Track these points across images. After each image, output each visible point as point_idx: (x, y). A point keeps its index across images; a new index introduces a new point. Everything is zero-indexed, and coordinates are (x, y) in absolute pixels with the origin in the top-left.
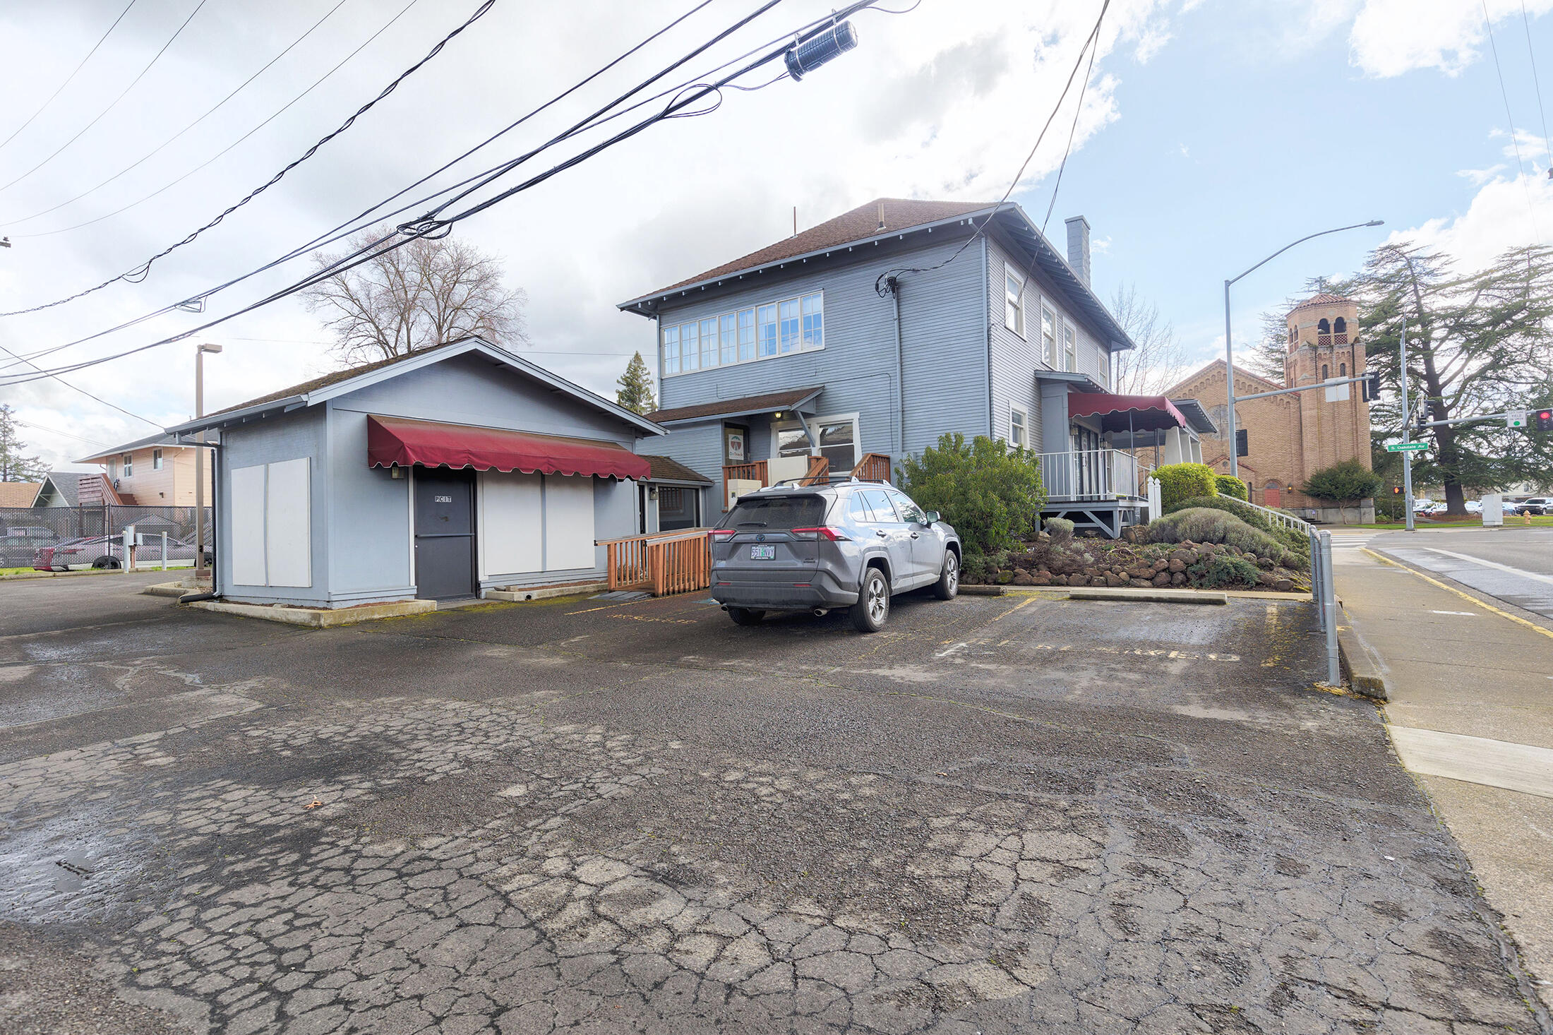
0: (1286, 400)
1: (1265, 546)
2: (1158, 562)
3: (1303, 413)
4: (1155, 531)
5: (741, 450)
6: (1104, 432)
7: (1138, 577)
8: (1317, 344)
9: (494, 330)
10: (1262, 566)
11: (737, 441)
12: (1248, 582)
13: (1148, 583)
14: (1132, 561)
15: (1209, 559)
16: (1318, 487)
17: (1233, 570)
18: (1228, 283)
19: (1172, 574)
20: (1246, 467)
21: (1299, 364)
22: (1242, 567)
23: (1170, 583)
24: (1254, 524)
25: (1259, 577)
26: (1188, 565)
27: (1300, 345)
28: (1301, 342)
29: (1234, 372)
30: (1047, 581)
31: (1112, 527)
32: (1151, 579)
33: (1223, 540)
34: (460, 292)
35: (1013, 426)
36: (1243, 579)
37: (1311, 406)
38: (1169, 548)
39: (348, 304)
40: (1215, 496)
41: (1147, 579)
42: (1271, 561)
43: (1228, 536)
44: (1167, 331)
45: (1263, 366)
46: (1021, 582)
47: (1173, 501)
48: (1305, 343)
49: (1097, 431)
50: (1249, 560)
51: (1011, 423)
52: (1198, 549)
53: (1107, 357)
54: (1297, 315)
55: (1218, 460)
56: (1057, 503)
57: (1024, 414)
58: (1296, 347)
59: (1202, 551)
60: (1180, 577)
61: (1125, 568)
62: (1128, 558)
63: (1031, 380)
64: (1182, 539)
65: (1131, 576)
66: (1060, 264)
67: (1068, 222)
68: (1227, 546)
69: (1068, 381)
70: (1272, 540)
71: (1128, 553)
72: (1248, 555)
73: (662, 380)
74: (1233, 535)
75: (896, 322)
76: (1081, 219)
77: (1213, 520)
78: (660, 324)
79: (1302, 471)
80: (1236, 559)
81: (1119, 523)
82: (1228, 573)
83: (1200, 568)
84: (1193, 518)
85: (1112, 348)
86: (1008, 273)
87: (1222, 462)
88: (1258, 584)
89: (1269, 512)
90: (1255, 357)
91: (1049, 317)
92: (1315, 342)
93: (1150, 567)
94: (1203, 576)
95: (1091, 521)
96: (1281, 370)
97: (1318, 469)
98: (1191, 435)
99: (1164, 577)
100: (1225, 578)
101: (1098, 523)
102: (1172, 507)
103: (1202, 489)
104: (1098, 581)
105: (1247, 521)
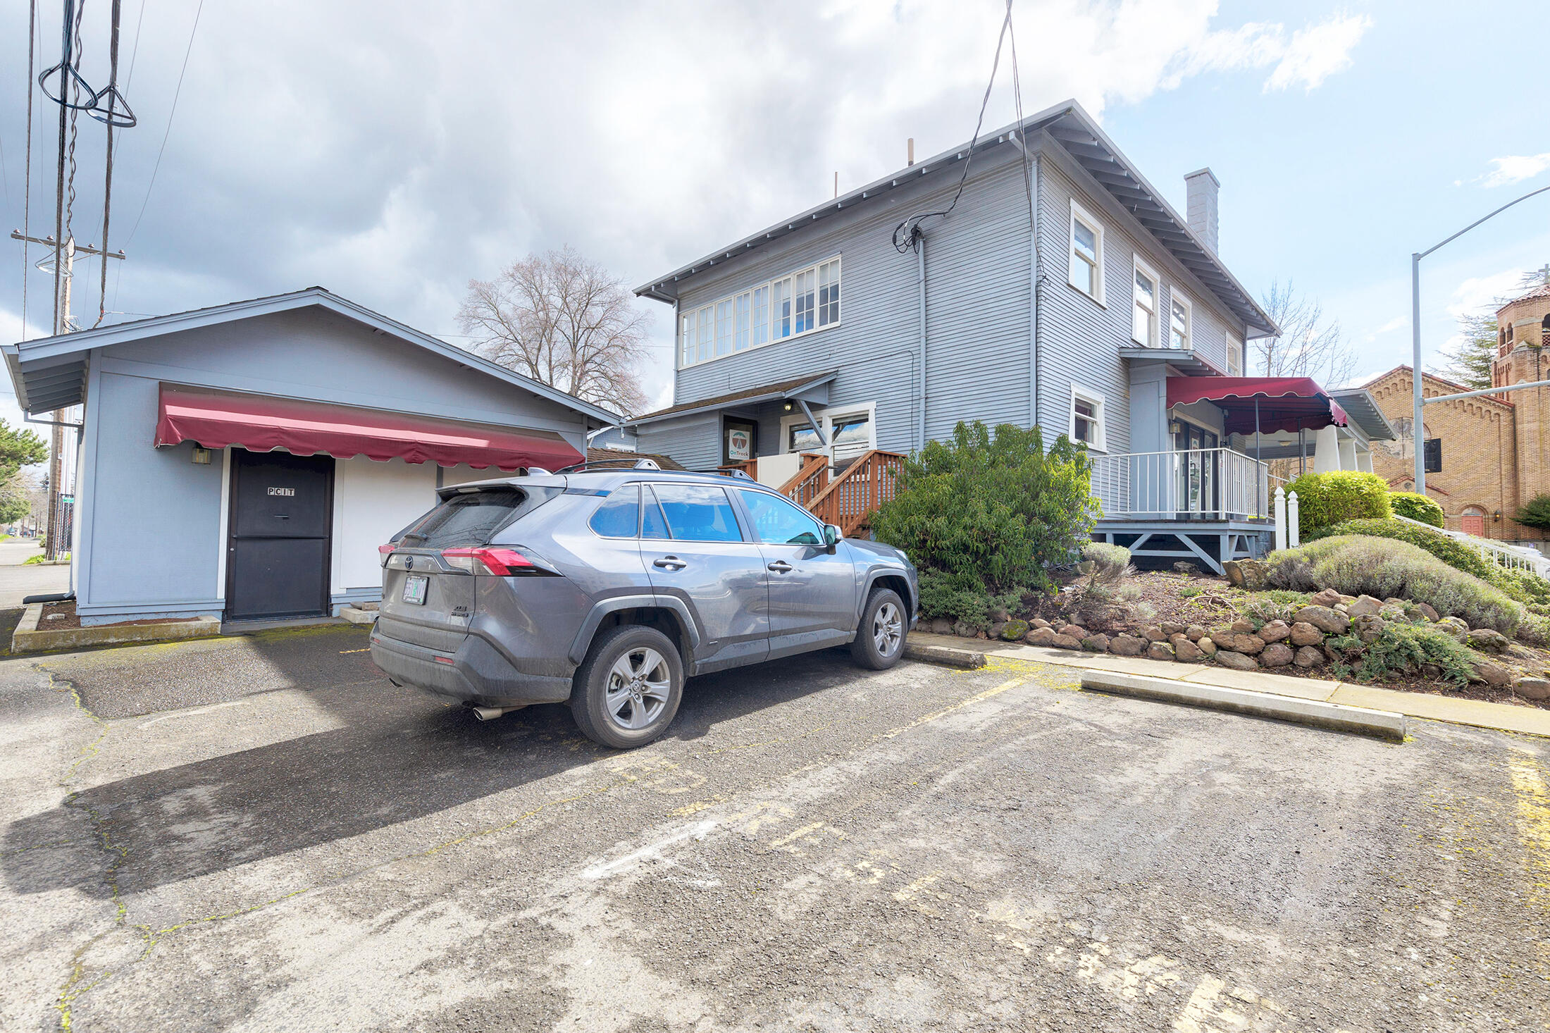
0: (1493, 412)
1: (1488, 606)
2: (1268, 626)
3: (1519, 427)
4: (1275, 570)
5: (747, 449)
6: (1227, 432)
7: (1230, 649)
8: (1540, 344)
9: (627, 350)
10: (1479, 645)
11: (742, 438)
12: (1453, 677)
13: (1250, 662)
14: (1226, 619)
15: (1369, 628)
16: (1538, 516)
17: (1420, 653)
18: (1417, 257)
19: (1296, 647)
20: (1438, 490)
21: (1513, 369)
22: (1440, 648)
23: (1291, 663)
24: (1458, 564)
25: (1477, 668)
26: (1328, 633)
27: (1515, 347)
28: (1518, 344)
29: (1423, 379)
30: (1075, 642)
31: (1217, 557)
32: (1256, 655)
33: (1400, 592)
34: (596, 313)
35: (1077, 419)
36: (1441, 671)
37: (1531, 419)
38: (1298, 601)
39: (501, 328)
40: (1391, 518)
41: (1247, 654)
42: (1500, 637)
43: (1409, 587)
44: (1333, 332)
45: (1460, 374)
46: (1036, 640)
47: (1319, 524)
48: (1523, 343)
49: (1217, 432)
50: (1453, 632)
51: (1073, 413)
52: (1348, 604)
53: (1240, 346)
54: (1513, 311)
55: (1399, 481)
56: (1137, 522)
57: (1099, 403)
58: (1510, 348)
59: (1355, 611)
60: (1311, 655)
61: (1211, 629)
62: (1221, 612)
63: (1115, 361)
64: (1322, 585)
65: (1219, 647)
66: (1176, 226)
67: (1189, 178)
68: (1408, 603)
69: (1167, 361)
70: (1500, 597)
71: (1223, 604)
72: (1449, 621)
73: (678, 371)
74: (1422, 584)
75: (922, 284)
76: (1206, 172)
77: (1382, 558)
78: (679, 310)
79: (1516, 494)
80: (1427, 629)
81: (1228, 552)
82: (1410, 657)
83: (1351, 643)
84: (1343, 553)
85: (1248, 336)
86: (1076, 213)
87: (1405, 482)
88: (1473, 683)
89: (1483, 547)
90: (1451, 366)
91: (1146, 284)
92: (1538, 341)
93: (1254, 632)
94: (1356, 658)
95: (1187, 549)
96: (1487, 379)
97: (1540, 493)
98: (1356, 441)
99: (1280, 652)
100: (1404, 666)
101: (1197, 551)
102: (1315, 531)
103: (1367, 508)
104: (1160, 650)
105: (1445, 559)
